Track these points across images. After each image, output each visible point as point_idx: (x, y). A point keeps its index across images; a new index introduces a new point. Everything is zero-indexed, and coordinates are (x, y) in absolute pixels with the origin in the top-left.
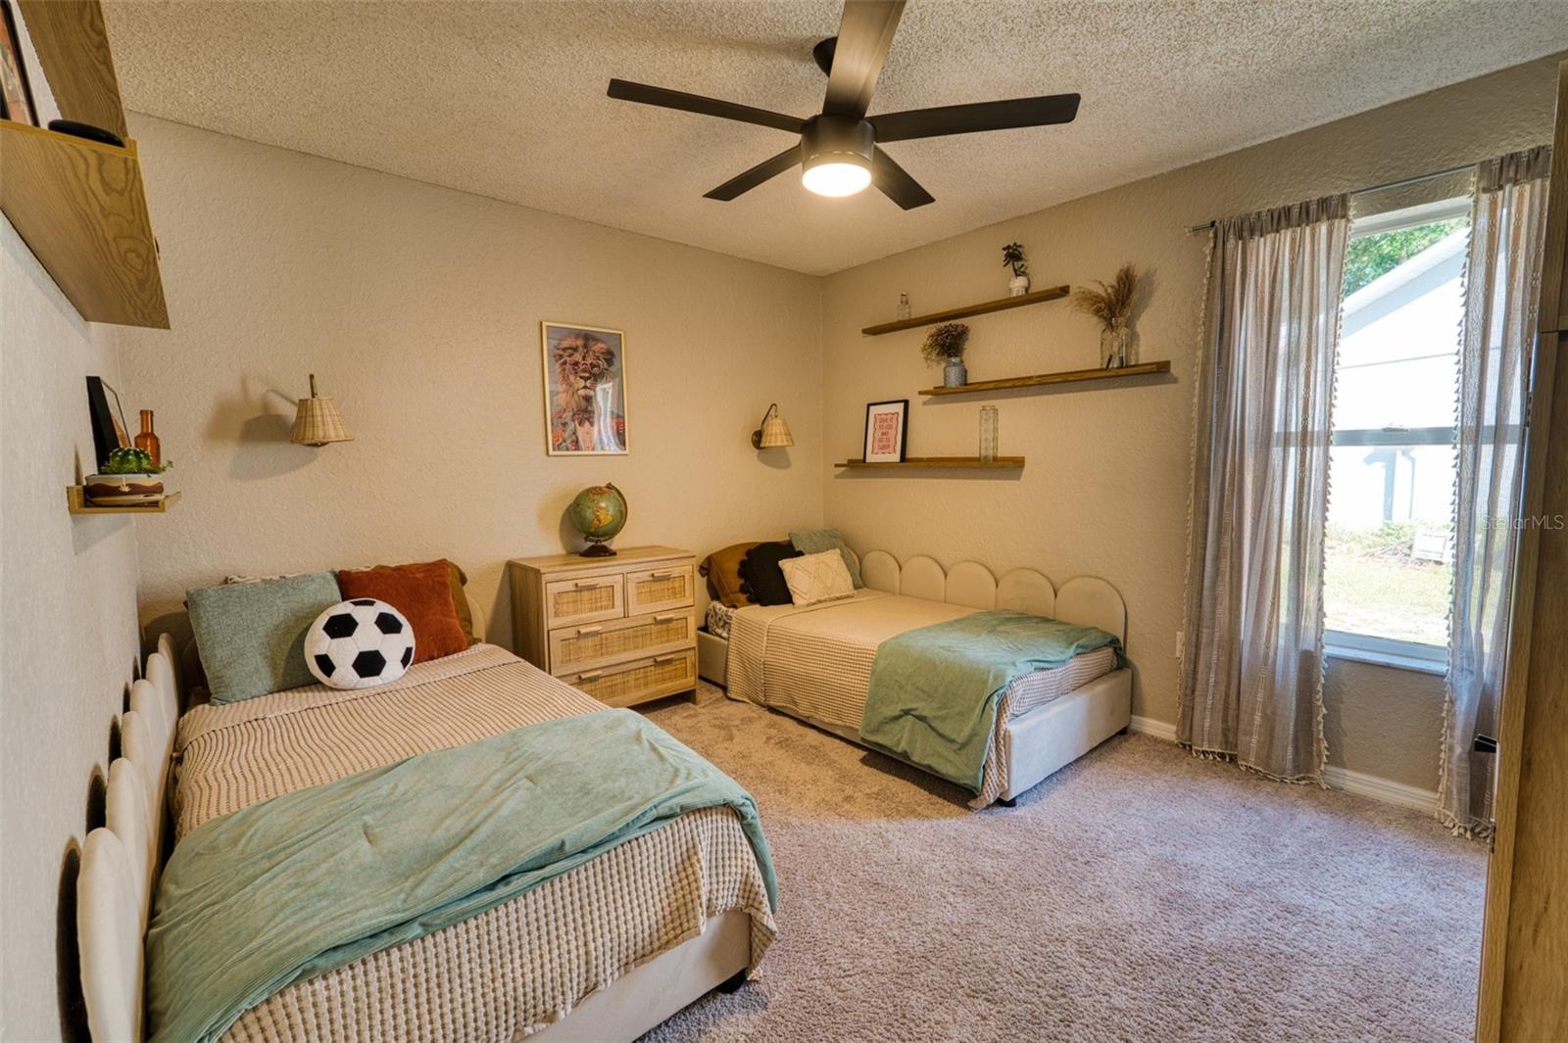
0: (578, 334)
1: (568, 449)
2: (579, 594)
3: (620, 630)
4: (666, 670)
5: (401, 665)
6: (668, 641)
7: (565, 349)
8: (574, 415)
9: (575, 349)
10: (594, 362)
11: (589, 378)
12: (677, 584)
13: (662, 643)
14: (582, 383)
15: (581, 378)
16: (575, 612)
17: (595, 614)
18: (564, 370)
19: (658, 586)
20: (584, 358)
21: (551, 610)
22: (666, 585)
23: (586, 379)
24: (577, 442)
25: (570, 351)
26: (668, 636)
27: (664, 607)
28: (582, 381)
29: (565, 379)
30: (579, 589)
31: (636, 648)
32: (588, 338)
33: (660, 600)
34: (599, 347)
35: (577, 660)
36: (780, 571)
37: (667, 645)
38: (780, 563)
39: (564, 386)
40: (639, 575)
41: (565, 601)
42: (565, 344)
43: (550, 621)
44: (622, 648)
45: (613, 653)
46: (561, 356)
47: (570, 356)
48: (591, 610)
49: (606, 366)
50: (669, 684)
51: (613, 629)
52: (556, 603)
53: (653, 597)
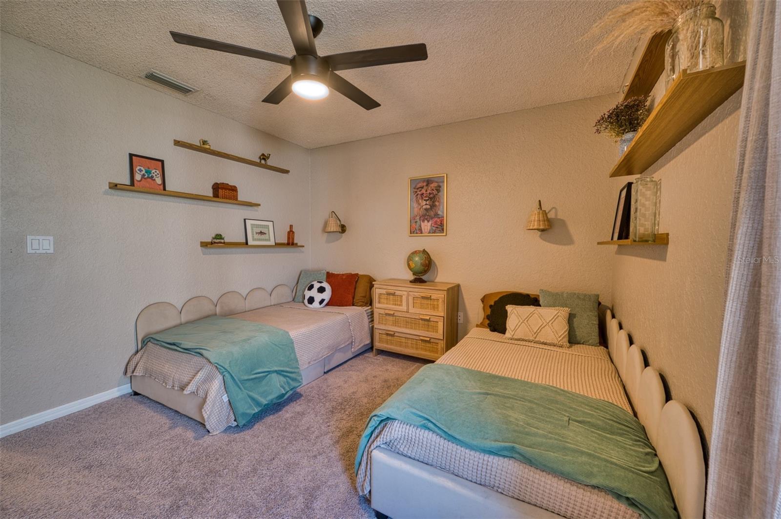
0: (424, 180)
1: (417, 233)
2: (388, 296)
3: (404, 317)
4: (428, 345)
5: (319, 304)
6: (428, 331)
7: (418, 189)
8: (420, 218)
9: (422, 187)
10: (431, 192)
11: (428, 200)
12: (436, 303)
13: (424, 330)
14: (424, 203)
15: (425, 200)
16: (387, 303)
17: (394, 306)
18: (417, 198)
19: (425, 301)
20: (426, 191)
21: (377, 300)
22: (429, 302)
23: (426, 200)
24: (421, 230)
25: (420, 189)
26: (428, 328)
27: (426, 313)
28: (425, 202)
29: (417, 201)
30: (389, 294)
31: (412, 328)
32: (429, 181)
33: (426, 309)
34: (433, 185)
35: (385, 324)
36: (506, 312)
37: (427, 332)
38: (507, 307)
39: (417, 205)
40: (416, 294)
41: (383, 297)
42: (418, 186)
43: (376, 304)
44: (405, 326)
45: (400, 327)
46: (416, 192)
47: (420, 191)
48: (393, 304)
49: (436, 193)
50: (428, 353)
51: (400, 315)
52: (380, 298)
53: (422, 307)
